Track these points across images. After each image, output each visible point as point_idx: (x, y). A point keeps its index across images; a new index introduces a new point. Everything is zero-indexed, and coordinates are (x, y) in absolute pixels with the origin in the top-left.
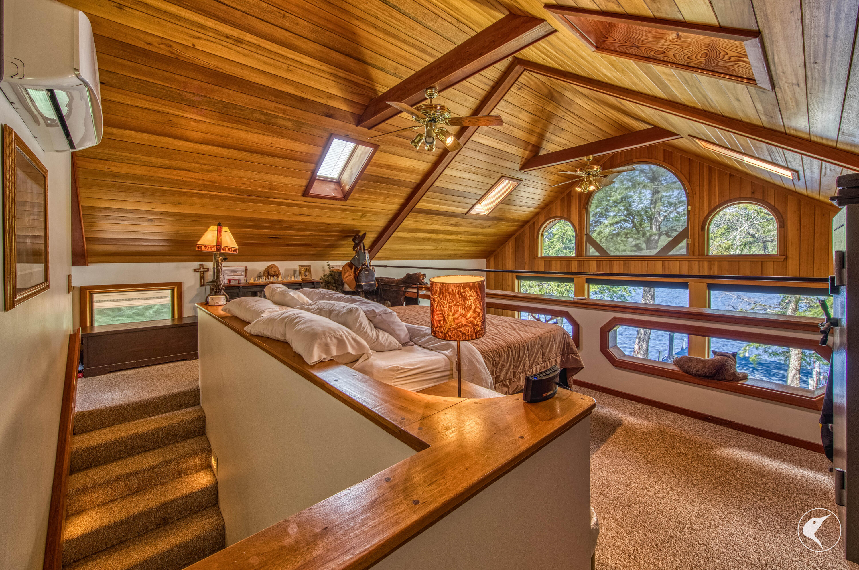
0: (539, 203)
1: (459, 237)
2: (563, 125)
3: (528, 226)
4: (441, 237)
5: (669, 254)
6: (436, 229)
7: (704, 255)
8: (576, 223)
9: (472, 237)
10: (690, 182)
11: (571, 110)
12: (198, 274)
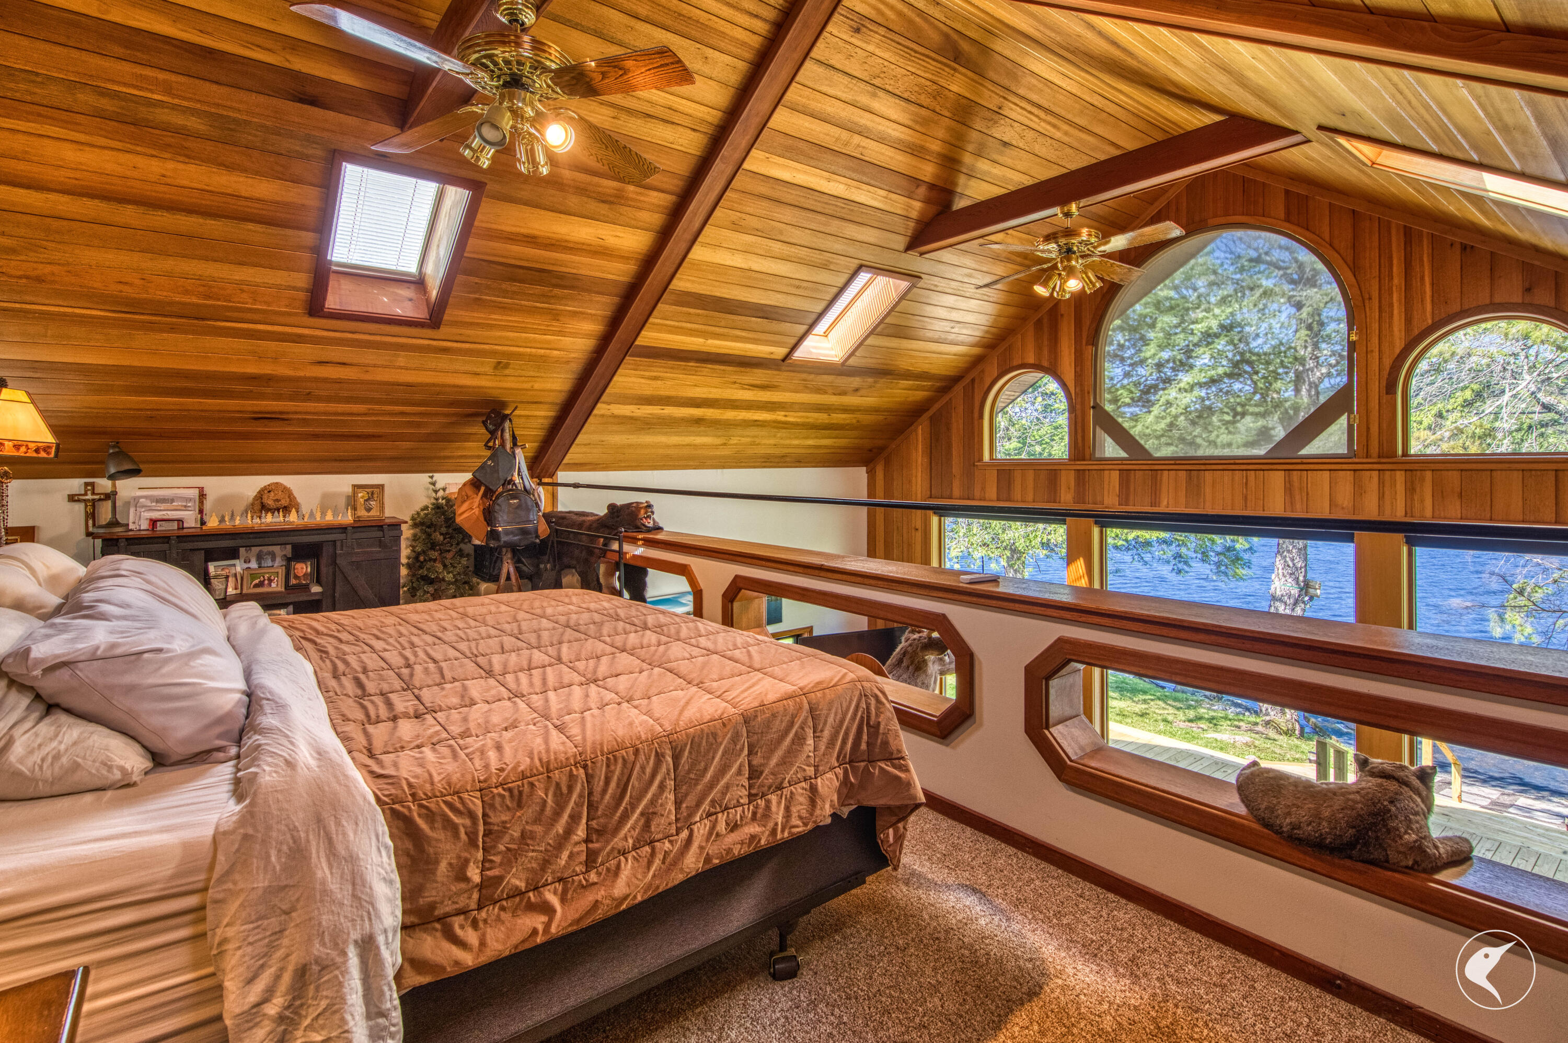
0: (978, 333)
1: (779, 416)
2: (1003, 132)
3: (959, 388)
4: (730, 415)
5: (1304, 452)
6: (711, 396)
7: (1395, 456)
8: (1070, 377)
9: (816, 415)
10: (1355, 269)
11: (1021, 92)
12: (79, 508)
